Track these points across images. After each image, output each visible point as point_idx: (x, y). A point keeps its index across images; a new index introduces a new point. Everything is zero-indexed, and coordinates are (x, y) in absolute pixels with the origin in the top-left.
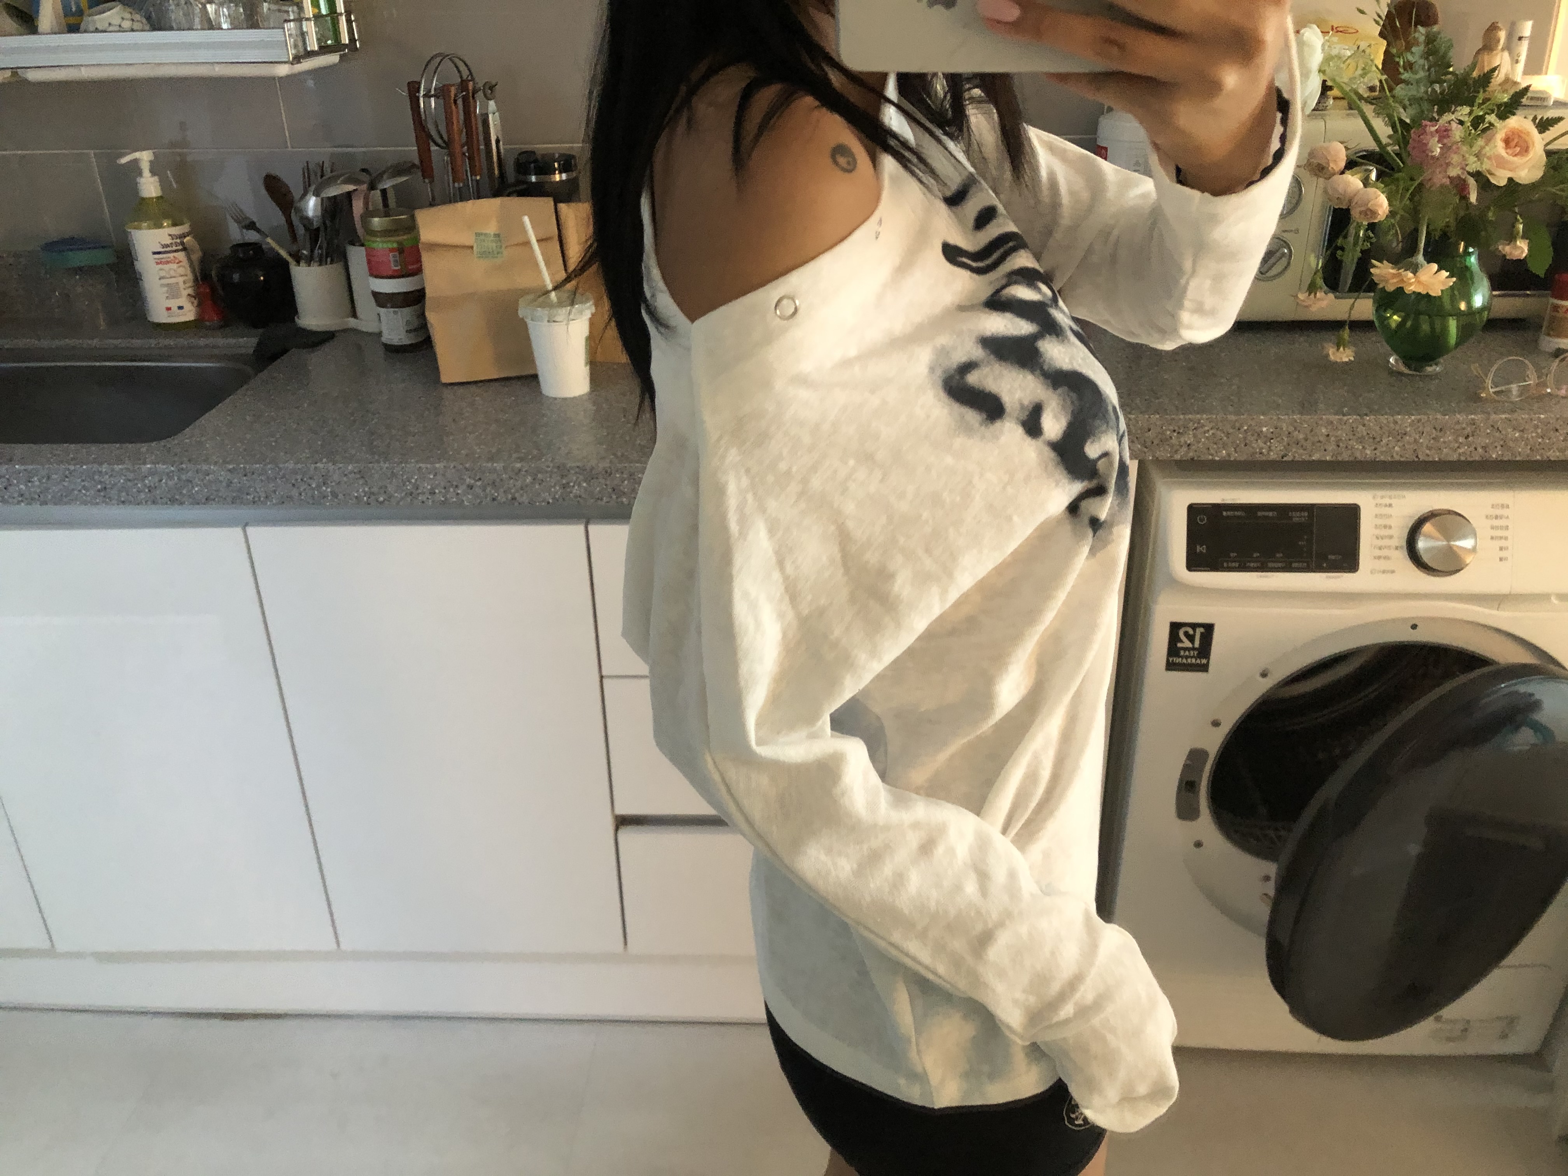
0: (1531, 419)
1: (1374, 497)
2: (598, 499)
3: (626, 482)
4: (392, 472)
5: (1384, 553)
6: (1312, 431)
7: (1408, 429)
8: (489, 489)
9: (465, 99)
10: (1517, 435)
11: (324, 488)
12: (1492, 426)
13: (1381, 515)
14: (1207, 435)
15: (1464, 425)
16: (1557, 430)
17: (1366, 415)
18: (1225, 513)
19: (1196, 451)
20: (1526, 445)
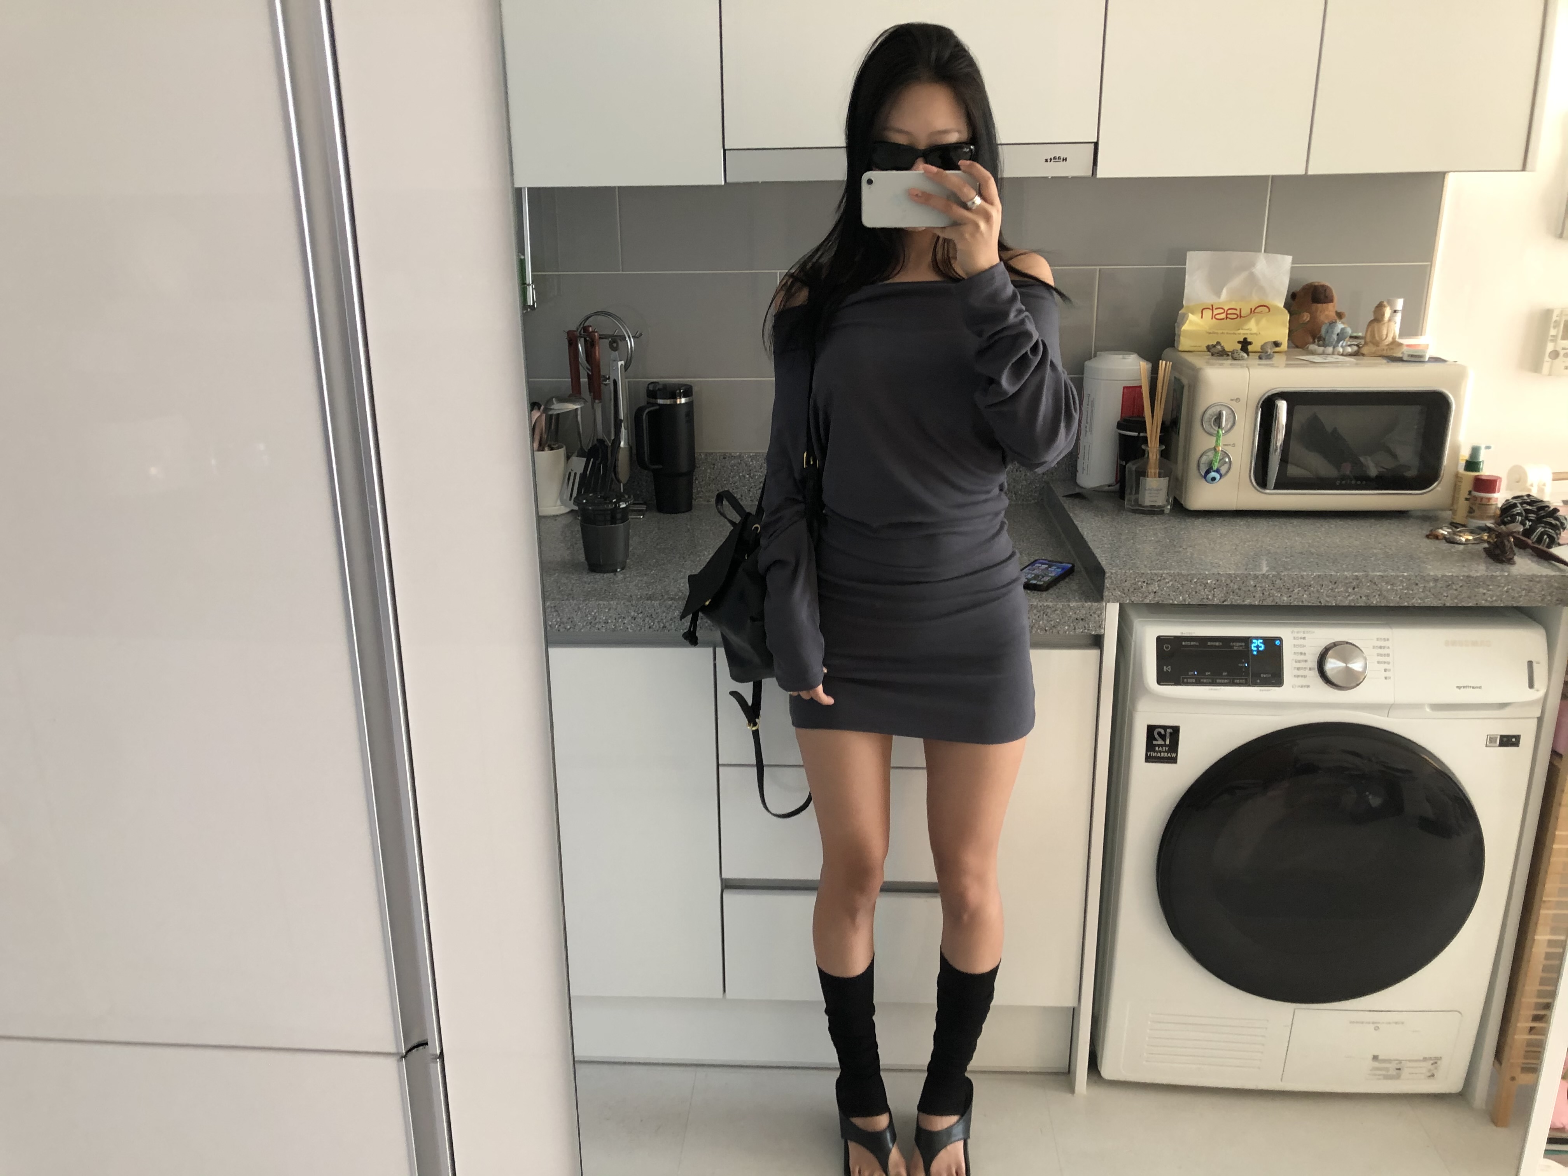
0: (1398, 576)
1: (1292, 633)
4: (579, 608)
5: (1301, 673)
6: (1243, 582)
7: (1312, 582)
8: (647, 619)
10: (1389, 587)
12: (1371, 581)
13: (1297, 645)
14: (1168, 585)
15: (1351, 580)
16: (1417, 584)
17: (1282, 572)
18: (1183, 643)
19: (1160, 597)
20: (1396, 594)
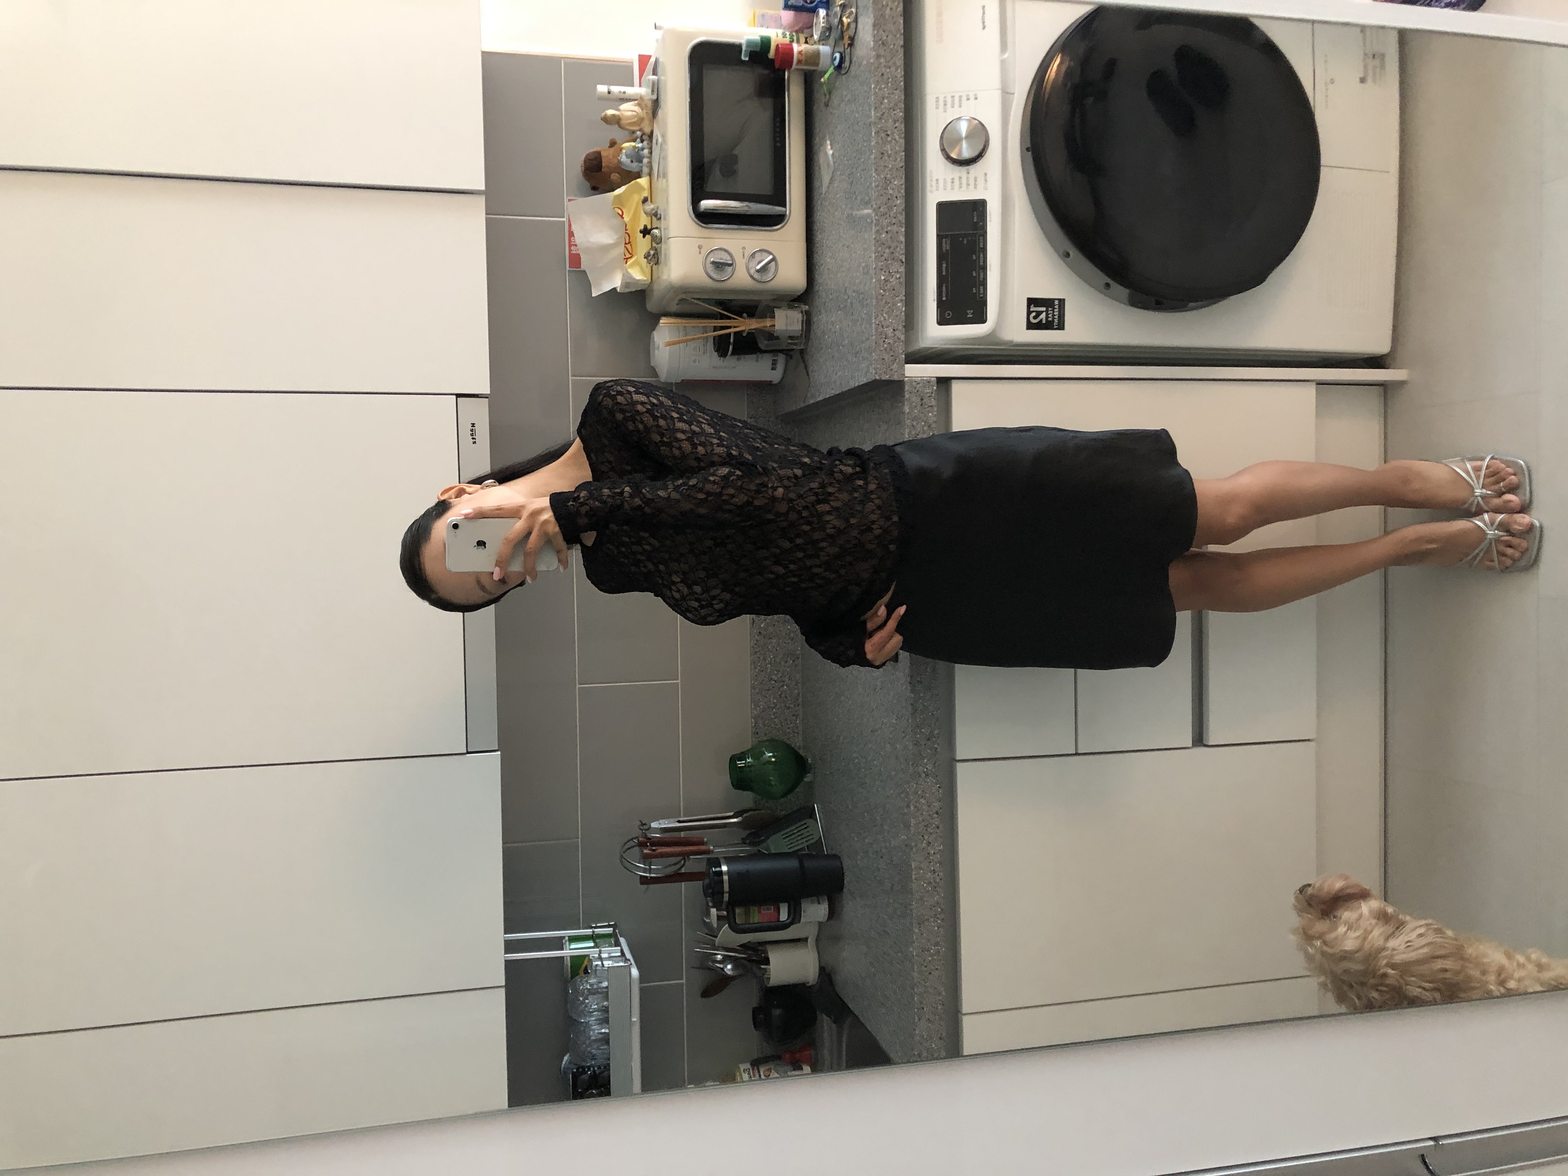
1: (932, 192)
2: (936, 751)
3: (923, 730)
5: (972, 182)
6: (884, 244)
7: (882, 176)
8: (930, 830)
9: (653, 844)
10: (886, 101)
11: (932, 951)
12: (880, 119)
13: (944, 187)
14: (887, 318)
15: (880, 139)
16: (883, 74)
17: (872, 206)
18: (944, 299)
19: (899, 324)
20: (893, 93)
